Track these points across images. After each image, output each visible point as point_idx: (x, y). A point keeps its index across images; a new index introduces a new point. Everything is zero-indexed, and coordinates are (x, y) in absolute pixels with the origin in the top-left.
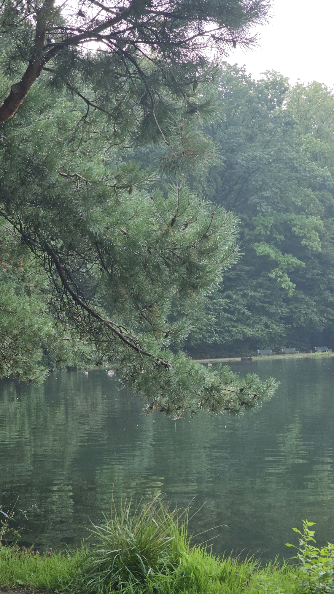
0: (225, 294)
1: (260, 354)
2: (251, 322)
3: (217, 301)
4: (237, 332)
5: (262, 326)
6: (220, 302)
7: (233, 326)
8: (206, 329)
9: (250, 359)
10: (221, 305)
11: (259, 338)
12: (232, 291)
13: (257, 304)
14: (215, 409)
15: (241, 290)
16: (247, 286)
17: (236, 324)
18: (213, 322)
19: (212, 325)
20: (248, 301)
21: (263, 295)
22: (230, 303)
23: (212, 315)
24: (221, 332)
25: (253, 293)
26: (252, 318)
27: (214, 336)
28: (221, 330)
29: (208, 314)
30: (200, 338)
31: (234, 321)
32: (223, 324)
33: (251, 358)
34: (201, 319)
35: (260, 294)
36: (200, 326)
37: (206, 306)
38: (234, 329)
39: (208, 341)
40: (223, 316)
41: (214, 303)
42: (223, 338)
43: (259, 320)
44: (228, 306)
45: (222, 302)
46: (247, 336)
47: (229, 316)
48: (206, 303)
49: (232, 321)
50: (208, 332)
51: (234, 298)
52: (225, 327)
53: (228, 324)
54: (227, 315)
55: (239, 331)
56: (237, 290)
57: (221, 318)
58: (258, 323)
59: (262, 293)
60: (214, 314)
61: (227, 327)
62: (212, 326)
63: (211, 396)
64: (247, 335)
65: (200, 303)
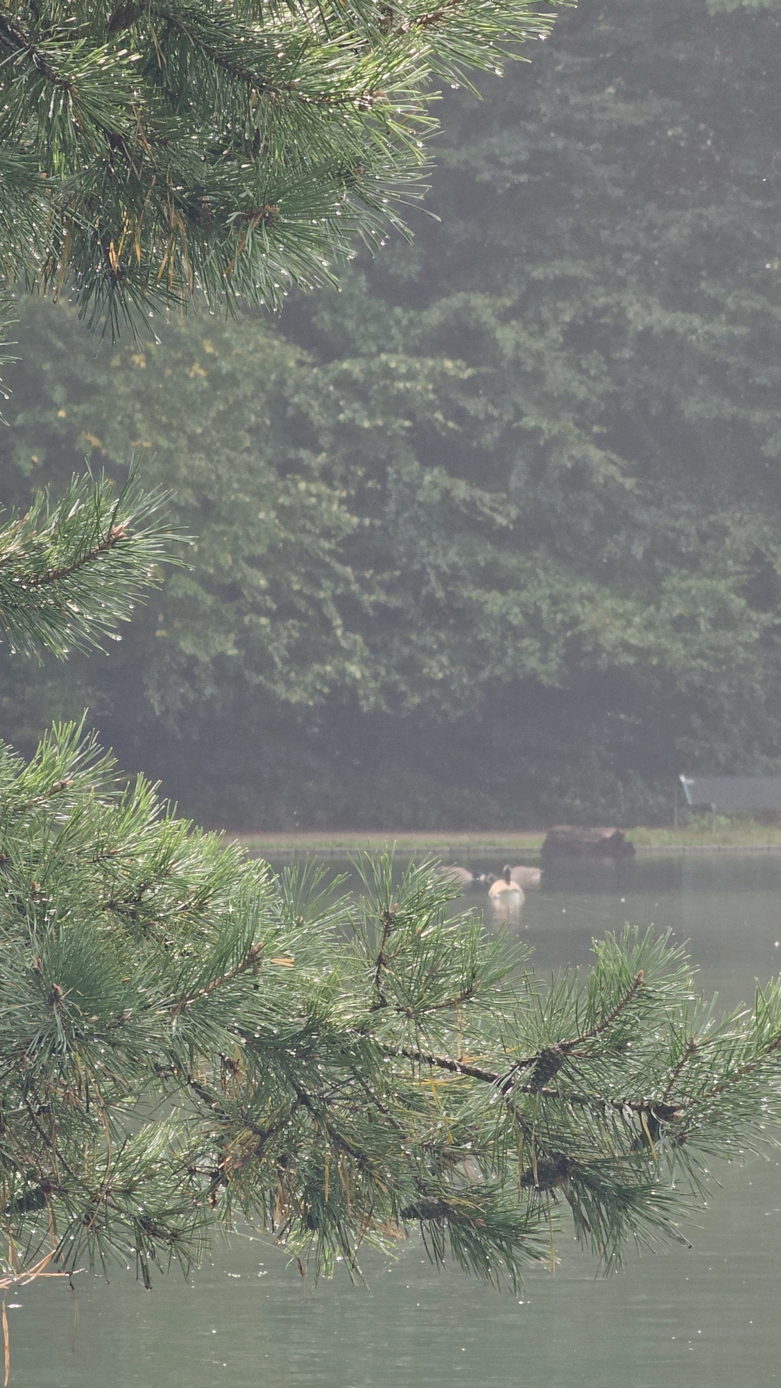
0: (434, 316)
1: (703, 809)
2: (638, 551)
3: (369, 373)
4: (516, 619)
5: (722, 586)
6: (389, 373)
7: (492, 578)
8: (275, 589)
9: (619, 848)
10: (399, 405)
11: (697, 679)
12: (494, 290)
13: (692, 408)
14: (329, 1212)
15: (565, 287)
16: (618, 260)
17: (510, 561)
18: (327, 534)
19: (320, 564)
20: (620, 382)
21: (741, 331)
22: (470, 387)
23: (327, 475)
24: (388, 618)
25: (661, 319)
26: (643, 516)
27: (336, 649)
28: (395, 602)
29: (288, 468)
30: (220, 660)
31: (501, 537)
32: (411, 555)
33: (629, 835)
34: (235, 505)
35: (720, 328)
36: (227, 560)
37: (278, 403)
38: (494, 601)
39: (280, 690)
40: (414, 486)
41: (343, 382)
42: (409, 667)
43: (703, 537)
44: (459, 414)
45: (411, 376)
46: (603, 662)
47: (462, 490)
48: (281, 383)
49: (486, 530)
50: (285, 611)
51: (508, 350)
52: (419, 579)
53: (452, 555)
54: (446, 482)
55: (534, 619)
56: (534, 290)
57: (392, 507)
58: (692, 563)
59: (733, 319)
60: (339, 470)
61: (441, 576)
62: (316, 570)
63: (304, 1099)
64: (598, 649)
65: (232, 380)
